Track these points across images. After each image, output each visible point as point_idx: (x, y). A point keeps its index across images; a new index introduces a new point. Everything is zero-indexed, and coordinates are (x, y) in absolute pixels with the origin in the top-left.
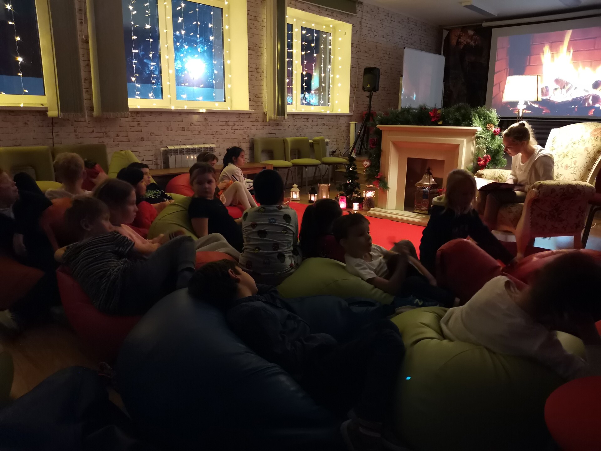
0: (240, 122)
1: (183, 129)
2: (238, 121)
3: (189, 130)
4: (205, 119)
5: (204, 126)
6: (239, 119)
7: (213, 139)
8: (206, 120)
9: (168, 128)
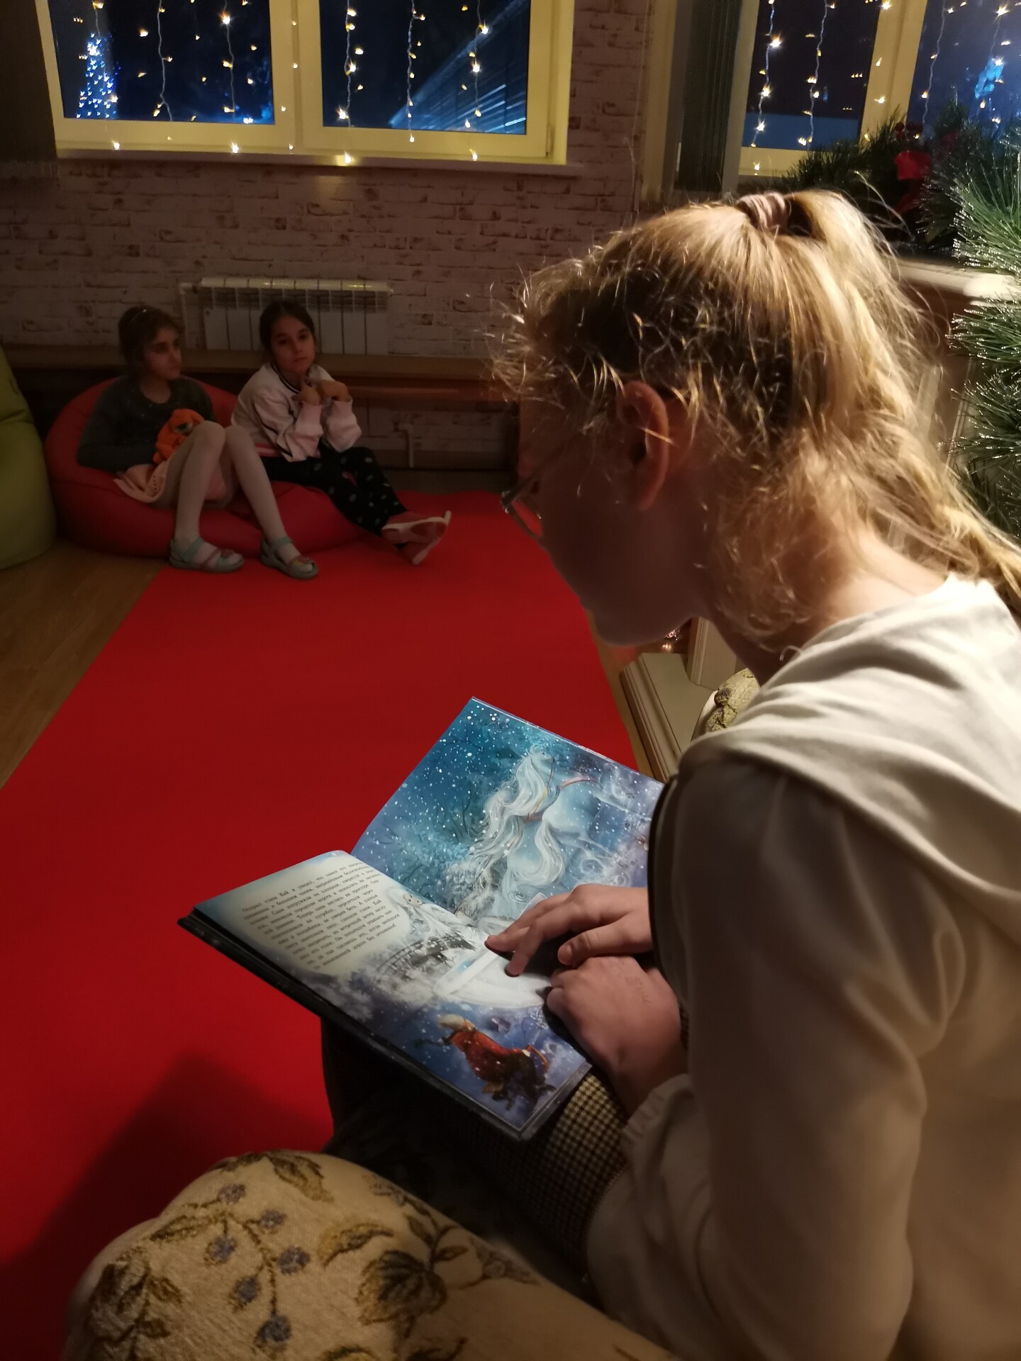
0: (524, 207)
1: (280, 224)
2: (514, 205)
3: (302, 230)
4: (369, 191)
5: (363, 216)
6: (519, 198)
7: (401, 264)
8: (371, 194)
9: (221, 218)
